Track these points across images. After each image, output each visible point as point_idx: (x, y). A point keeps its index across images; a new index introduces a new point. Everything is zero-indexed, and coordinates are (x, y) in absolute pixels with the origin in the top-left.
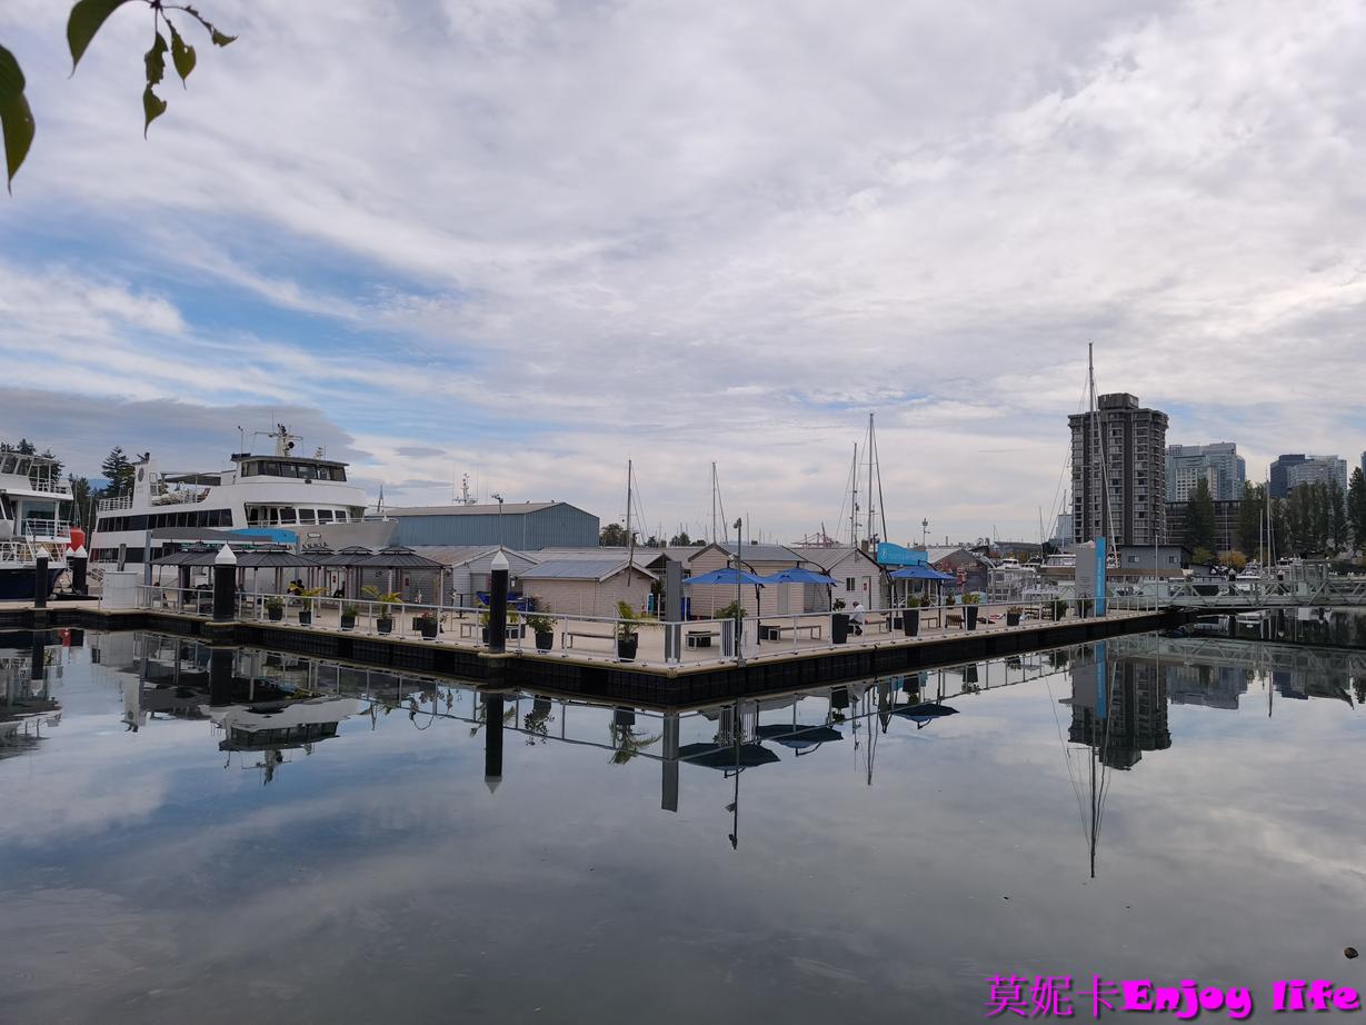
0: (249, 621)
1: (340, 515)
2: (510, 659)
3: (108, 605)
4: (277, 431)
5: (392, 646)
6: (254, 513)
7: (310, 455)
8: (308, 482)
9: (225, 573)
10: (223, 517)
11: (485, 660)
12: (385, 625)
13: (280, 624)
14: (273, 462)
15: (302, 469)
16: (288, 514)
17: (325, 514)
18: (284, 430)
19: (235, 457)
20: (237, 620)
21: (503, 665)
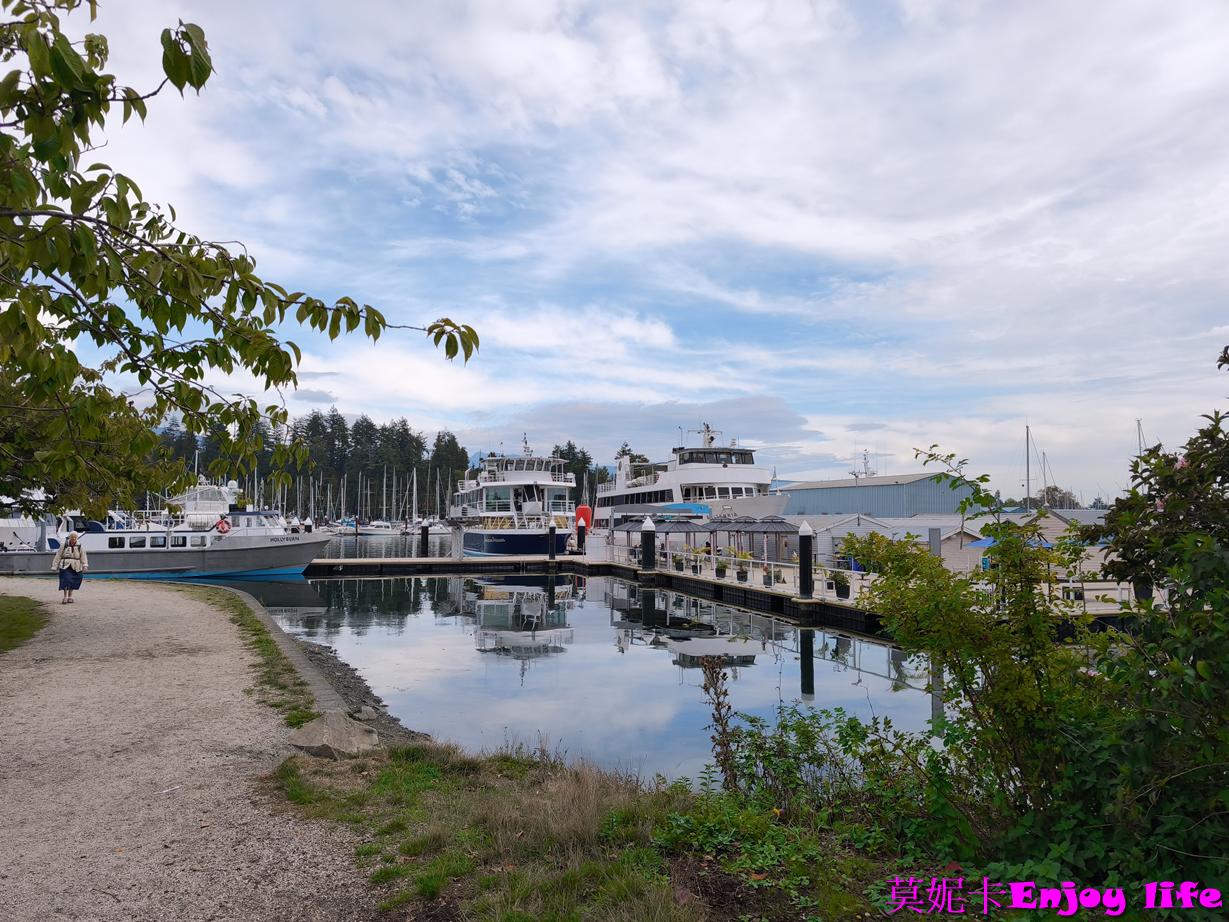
0: (665, 571)
1: (749, 491)
2: (816, 604)
3: (589, 558)
4: (703, 428)
5: (745, 591)
6: (687, 492)
7: (727, 445)
8: (725, 466)
9: (648, 537)
10: (664, 495)
11: (798, 604)
12: (742, 576)
13: (681, 574)
14: (701, 453)
15: (722, 456)
16: (711, 491)
17: (737, 491)
18: (708, 427)
19: (675, 450)
20: (657, 570)
21: (810, 608)
